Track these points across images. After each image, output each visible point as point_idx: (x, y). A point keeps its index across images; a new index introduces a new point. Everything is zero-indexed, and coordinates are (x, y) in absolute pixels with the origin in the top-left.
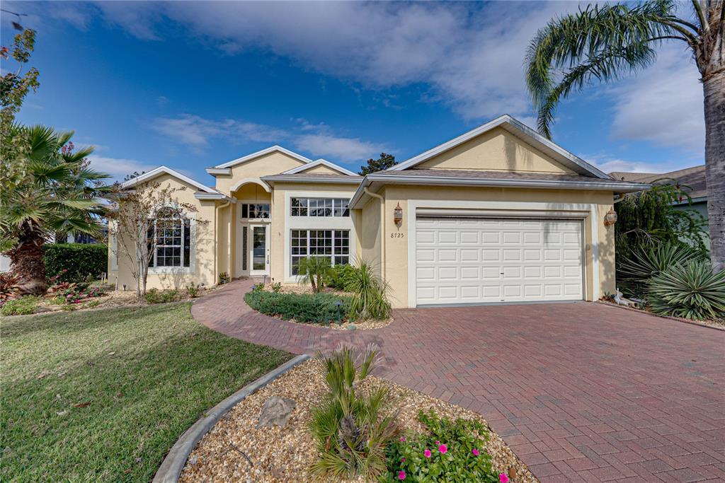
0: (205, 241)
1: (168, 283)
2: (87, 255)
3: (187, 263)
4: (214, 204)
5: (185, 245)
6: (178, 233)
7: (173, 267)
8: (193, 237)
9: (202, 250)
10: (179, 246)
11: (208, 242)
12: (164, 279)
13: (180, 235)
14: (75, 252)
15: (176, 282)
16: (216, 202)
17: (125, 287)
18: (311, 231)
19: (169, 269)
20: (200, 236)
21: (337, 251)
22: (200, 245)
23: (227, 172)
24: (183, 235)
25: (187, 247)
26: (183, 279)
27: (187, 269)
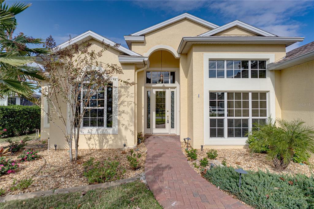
0: (126, 103)
1: (94, 143)
2: (26, 115)
3: (109, 124)
4: (134, 67)
5: (108, 106)
6: (102, 95)
7: (97, 128)
8: (116, 99)
9: (123, 112)
10: (102, 108)
11: (129, 104)
12: (90, 139)
13: (103, 98)
14: (16, 112)
15: (101, 143)
16: (136, 66)
17: (56, 146)
18: (228, 93)
19: (94, 130)
20: (122, 99)
21: (255, 113)
22: (122, 106)
23: (142, 39)
24: (106, 97)
25: (110, 109)
26: (106, 139)
27: (110, 130)
